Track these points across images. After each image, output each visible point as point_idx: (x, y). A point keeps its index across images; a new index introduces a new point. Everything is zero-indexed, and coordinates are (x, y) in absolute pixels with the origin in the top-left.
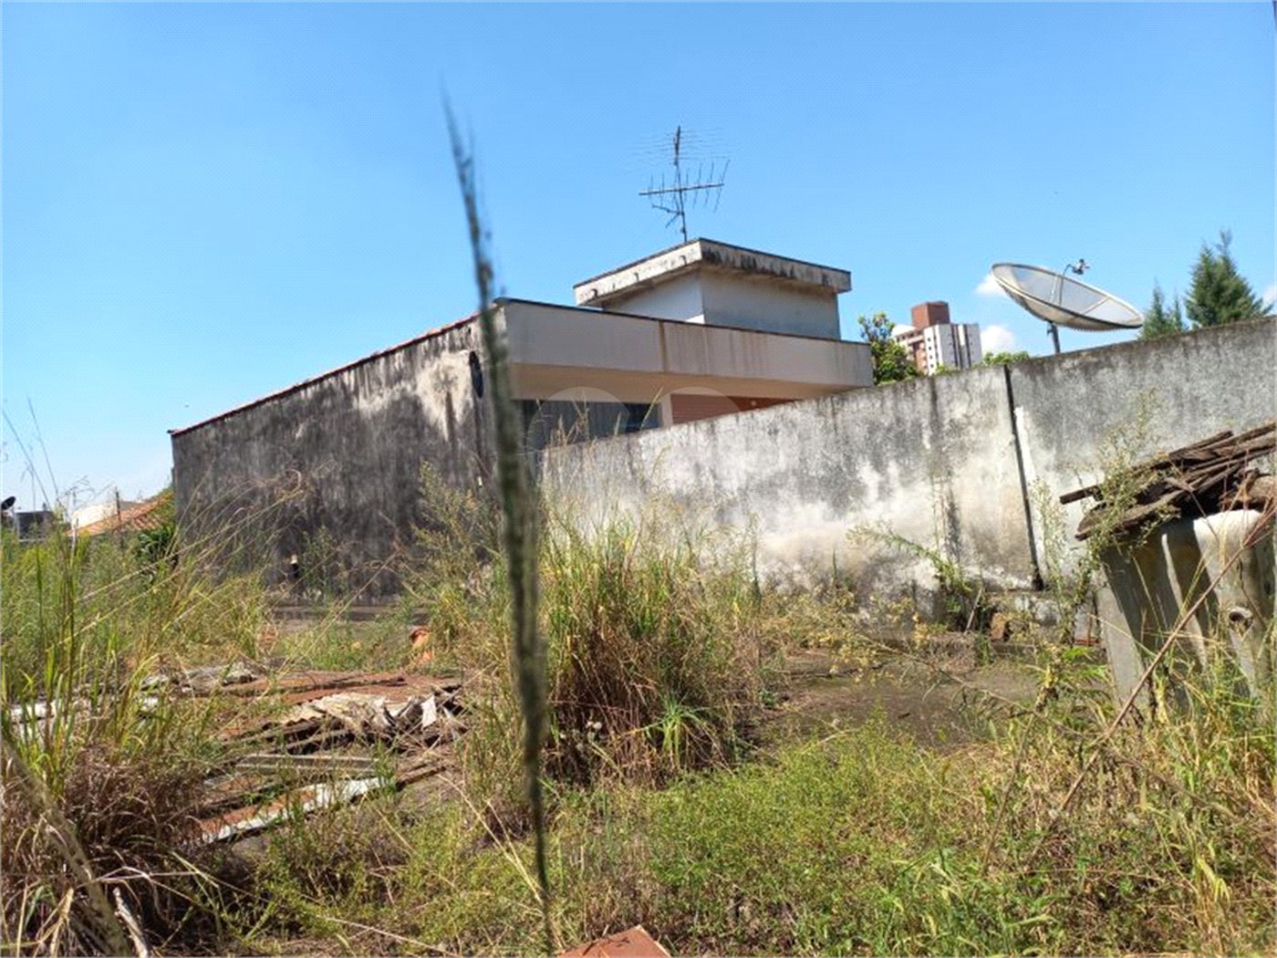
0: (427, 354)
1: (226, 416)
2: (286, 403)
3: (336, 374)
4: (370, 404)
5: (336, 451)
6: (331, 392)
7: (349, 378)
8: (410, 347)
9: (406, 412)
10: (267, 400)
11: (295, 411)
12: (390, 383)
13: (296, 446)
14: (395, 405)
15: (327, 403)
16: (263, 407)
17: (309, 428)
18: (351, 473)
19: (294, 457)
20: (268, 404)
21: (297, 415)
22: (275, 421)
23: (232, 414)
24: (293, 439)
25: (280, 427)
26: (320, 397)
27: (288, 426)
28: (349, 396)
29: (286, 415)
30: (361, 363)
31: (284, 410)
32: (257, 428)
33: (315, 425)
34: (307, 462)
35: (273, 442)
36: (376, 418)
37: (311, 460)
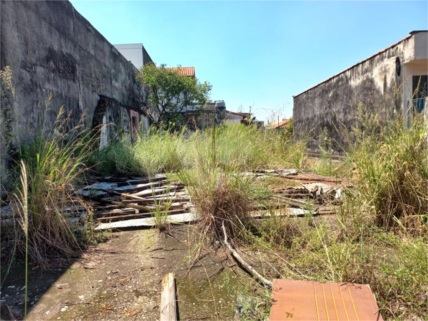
0: (378, 60)
1: (309, 90)
3: (344, 72)
4: (355, 82)
5: (342, 100)
9: (368, 85)
10: (322, 84)
11: (330, 87)
12: (363, 74)
13: (329, 99)
14: (364, 82)
16: (320, 86)
17: (334, 93)
18: (347, 108)
19: (328, 103)
20: (322, 85)
21: (330, 88)
22: (323, 91)
23: (310, 89)
24: (328, 97)
25: (325, 93)
26: (338, 81)
27: (327, 93)
28: (348, 80)
29: (327, 89)
30: (353, 67)
31: (326, 87)
32: (318, 94)
33: (336, 92)
34: (332, 105)
35: (322, 98)
37: (334, 104)
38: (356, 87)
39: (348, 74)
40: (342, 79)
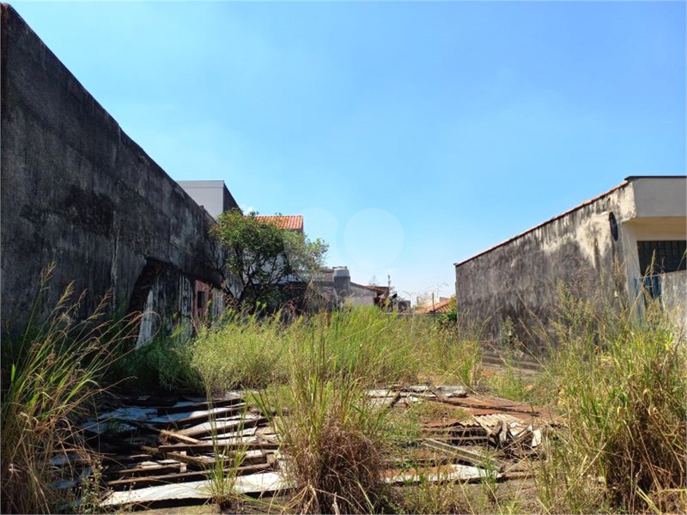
2: (506, 248)
5: (531, 274)
6: (529, 242)
7: (538, 233)
9: (570, 250)
15: (527, 247)
22: (501, 258)
36: (553, 255)
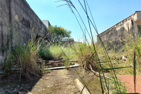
0: (125, 21)
2: (108, 30)
3: (114, 26)
4: (118, 29)
5: (114, 35)
8: (123, 21)
9: (122, 29)
12: (120, 26)
14: (121, 28)
15: (113, 30)
16: (106, 31)
17: (111, 33)
19: (109, 36)
21: (110, 31)
22: (107, 33)
24: (109, 34)
26: (112, 29)
28: (115, 28)
30: (117, 24)
32: (105, 34)
35: (107, 35)
37: (111, 36)
38: (119, 30)
39: (115, 26)
40: (113, 28)
